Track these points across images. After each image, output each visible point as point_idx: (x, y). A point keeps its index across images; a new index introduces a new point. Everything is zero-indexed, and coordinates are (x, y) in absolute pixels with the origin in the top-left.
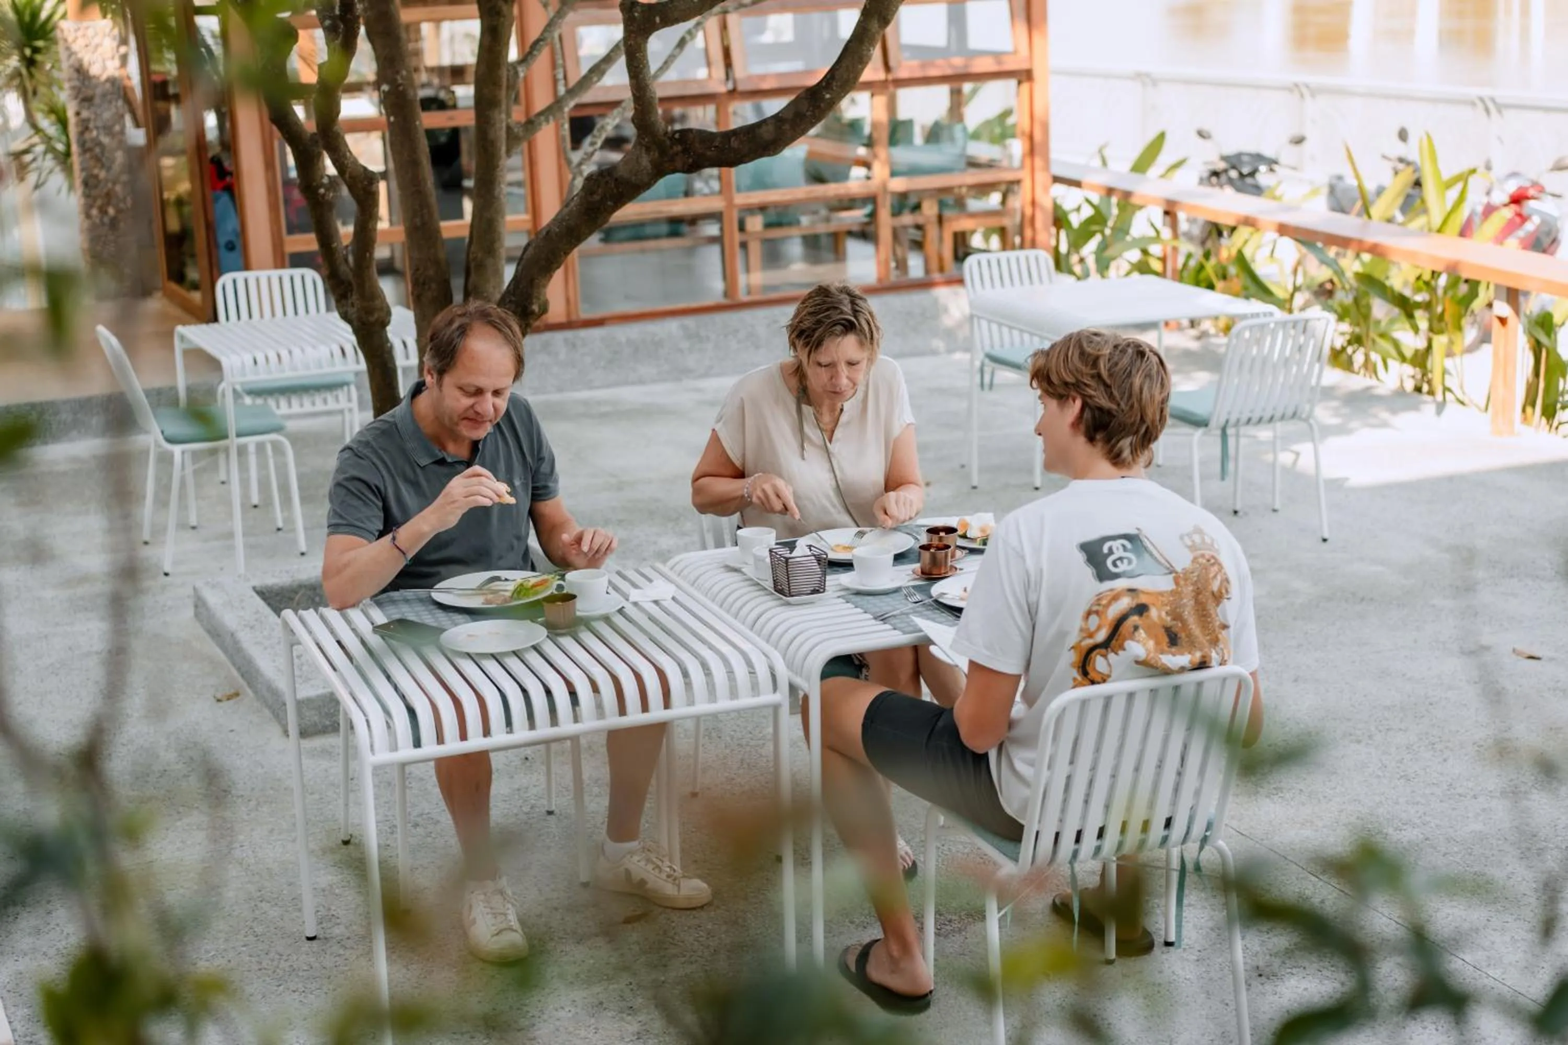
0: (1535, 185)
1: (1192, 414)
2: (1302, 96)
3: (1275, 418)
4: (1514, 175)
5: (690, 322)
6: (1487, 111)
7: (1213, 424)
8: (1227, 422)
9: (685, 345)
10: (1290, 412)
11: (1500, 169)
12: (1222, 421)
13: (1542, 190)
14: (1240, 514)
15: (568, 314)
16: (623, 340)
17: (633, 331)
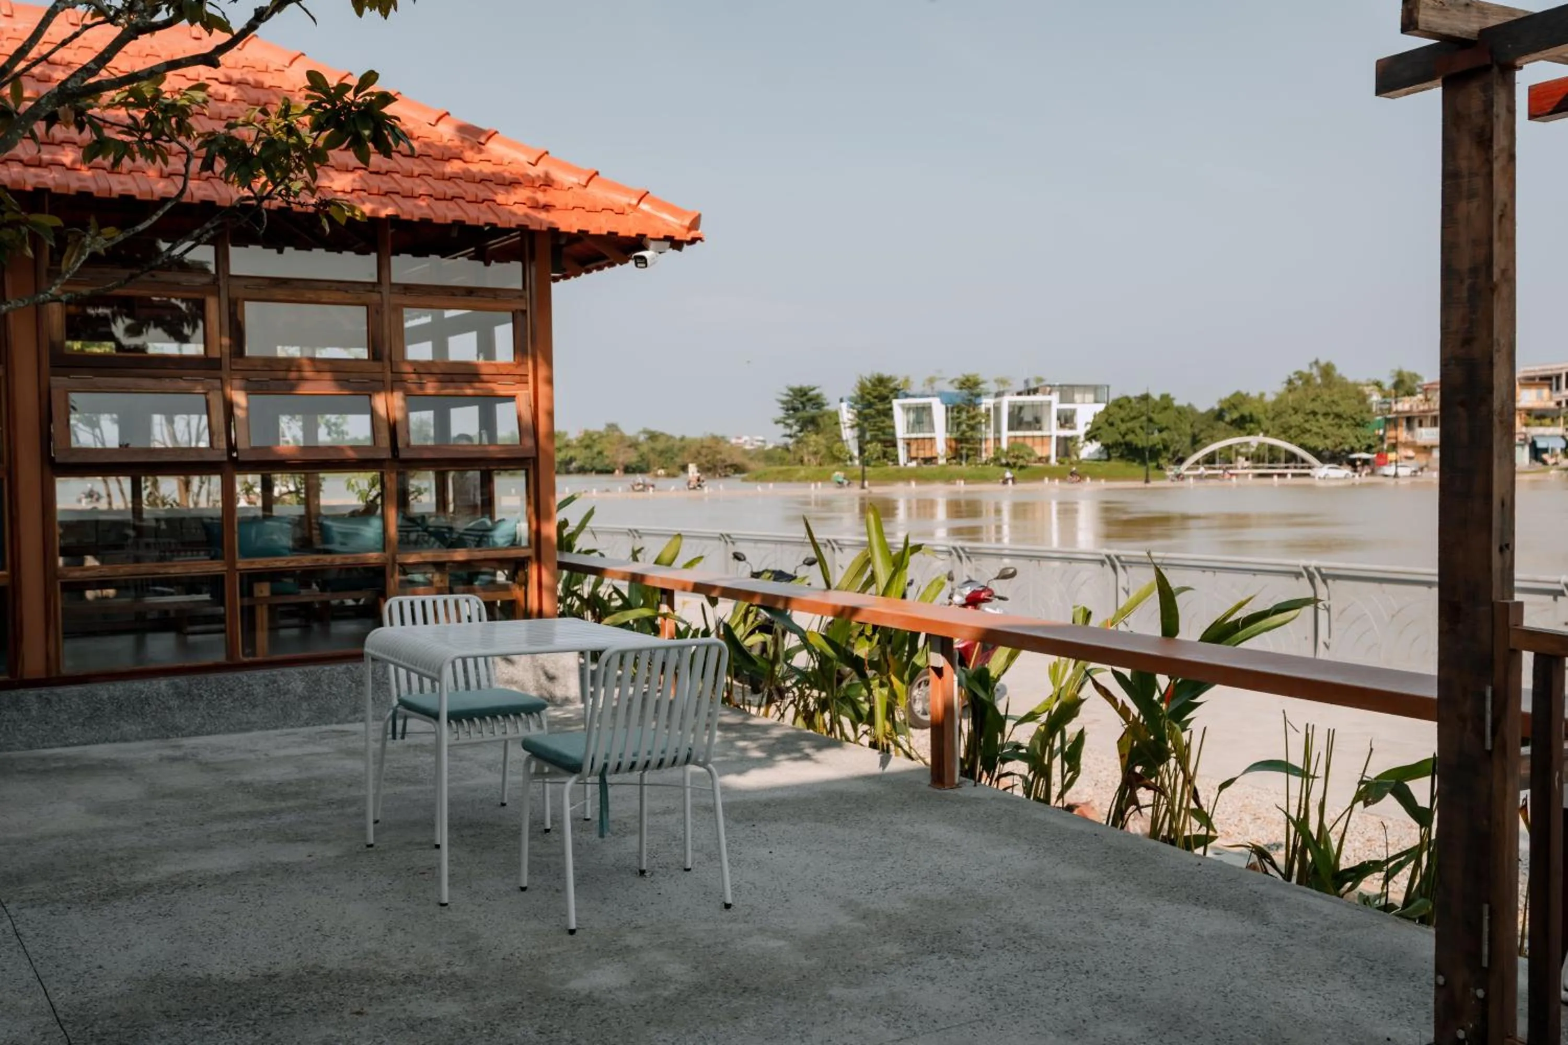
0: (985, 589)
1: (566, 757)
2: (833, 549)
3: (666, 762)
4: (970, 581)
5: (182, 681)
6: (960, 557)
7: (587, 767)
8: (606, 765)
9: (174, 703)
10: (682, 756)
11: (959, 580)
12: (598, 765)
13: (992, 594)
14: (647, 874)
15: (48, 670)
16: (106, 697)
17: (119, 689)
